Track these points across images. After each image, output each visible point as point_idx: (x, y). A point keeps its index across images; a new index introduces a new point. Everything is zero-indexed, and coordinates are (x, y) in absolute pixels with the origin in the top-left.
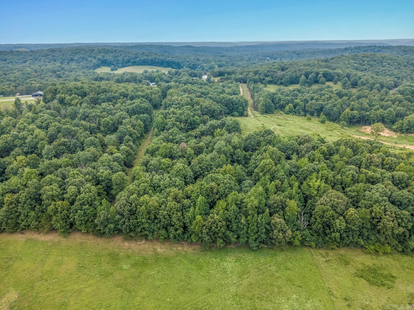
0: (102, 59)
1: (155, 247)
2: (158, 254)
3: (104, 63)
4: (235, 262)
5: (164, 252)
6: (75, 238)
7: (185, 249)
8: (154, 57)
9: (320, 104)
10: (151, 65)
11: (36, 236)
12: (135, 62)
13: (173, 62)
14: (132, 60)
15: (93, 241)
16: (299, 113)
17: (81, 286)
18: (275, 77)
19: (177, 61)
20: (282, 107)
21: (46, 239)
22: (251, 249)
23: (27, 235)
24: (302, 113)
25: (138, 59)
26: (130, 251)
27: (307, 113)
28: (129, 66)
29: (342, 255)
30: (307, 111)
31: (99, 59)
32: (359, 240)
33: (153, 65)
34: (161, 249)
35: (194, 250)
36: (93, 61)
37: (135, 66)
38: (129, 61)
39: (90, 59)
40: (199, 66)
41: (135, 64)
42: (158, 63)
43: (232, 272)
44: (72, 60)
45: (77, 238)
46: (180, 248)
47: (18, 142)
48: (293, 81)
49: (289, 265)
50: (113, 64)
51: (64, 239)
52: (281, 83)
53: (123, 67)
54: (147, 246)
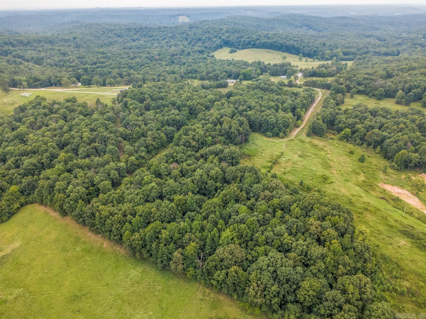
0: (226, 39)
1: (104, 242)
2: (102, 248)
3: (226, 43)
4: (140, 273)
5: (107, 247)
7: (121, 250)
8: (275, 40)
9: (383, 135)
10: (269, 49)
11: (50, 211)
12: (255, 45)
13: (293, 47)
14: (252, 43)
15: (74, 225)
16: (355, 141)
17: (48, 252)
18: (370, 87)
19: (298, 46)
21: (53, 215)
22: (157, 268)
23: (46, 209)
24: (358, 141)
25: (258, 41)
26: (88, 239)
27: (364, 143)
28: (248, 48)
29: (219, 300)
30: (366, 141)
31: (223, 39)
32: (233, 294)
33: (272, 49)
34: (106, 245)
35: (126, 253)
36: (216, 42)
37: (254, 49)
38: (249, 43)
39: (214, 40)
40: (321, 53)
41: (255, 47)
42: (277, 46)
43: (131, 279)
44: (200, 40)
45: (68, 220)
46: (118, 249)
48: (389, 94)
49: (173, 290)
50: (235, 46)
51: (61, 218)
52: (374, 95)
53: (243, 49)
54: (100, 239)
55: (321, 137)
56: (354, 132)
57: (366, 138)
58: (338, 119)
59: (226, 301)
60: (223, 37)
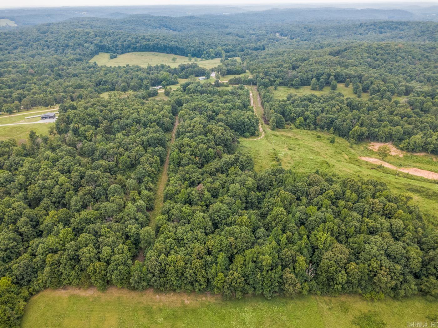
0: (100, 44)
1: (182, 298)
2: (186, 306)
3: (102, 49)
4: (253, 312)
5: (191, 303)
6: (112, 293)
7: (209, 299)
8: (156, 42)
9: (330, 118)
10: (153, 51)
11: (77, 292)
12: (136, 48)
13: (177, 48)
14: (133, 46)
15: (128, 295)
16: (310, 126)
18: (286, 79)
19: (181, 47)
20: (293, 120)
21: (87, 295)
22: (265, 299)
23: (69, 291)
24: (313, 126)
25: (138, 44)
26: (162, 304)
27: (317, 127)
28: (129, 52)
29: (343, 302)
30: (318, 125)
31: (96, 44)
32: (358, 290)
33: (156, 51)
34: (188, 300)
35: (216, 300)
36: (90, 48)
37: (136, 53)
38: (129, 47)
39: (86, 45)
40: (205, 52)
41: (136, 50)
42: (160, 48)
43: (250, 323)
44: (67, 46)
45: (114, 293)
46: (204, 299)
47: (45, 192)
48: (304, 83)
49: (298, 313)
50: (112, 50)
51: (102, 294)
52: (292, 85)
53: (122, 53)
54: (175, 298)
55: (283, 128)
56: (305, 120)
57: (317, 122)
58: (288, 110)
59: (349, 300)
60: (96, 42)
